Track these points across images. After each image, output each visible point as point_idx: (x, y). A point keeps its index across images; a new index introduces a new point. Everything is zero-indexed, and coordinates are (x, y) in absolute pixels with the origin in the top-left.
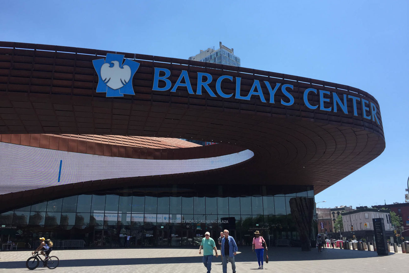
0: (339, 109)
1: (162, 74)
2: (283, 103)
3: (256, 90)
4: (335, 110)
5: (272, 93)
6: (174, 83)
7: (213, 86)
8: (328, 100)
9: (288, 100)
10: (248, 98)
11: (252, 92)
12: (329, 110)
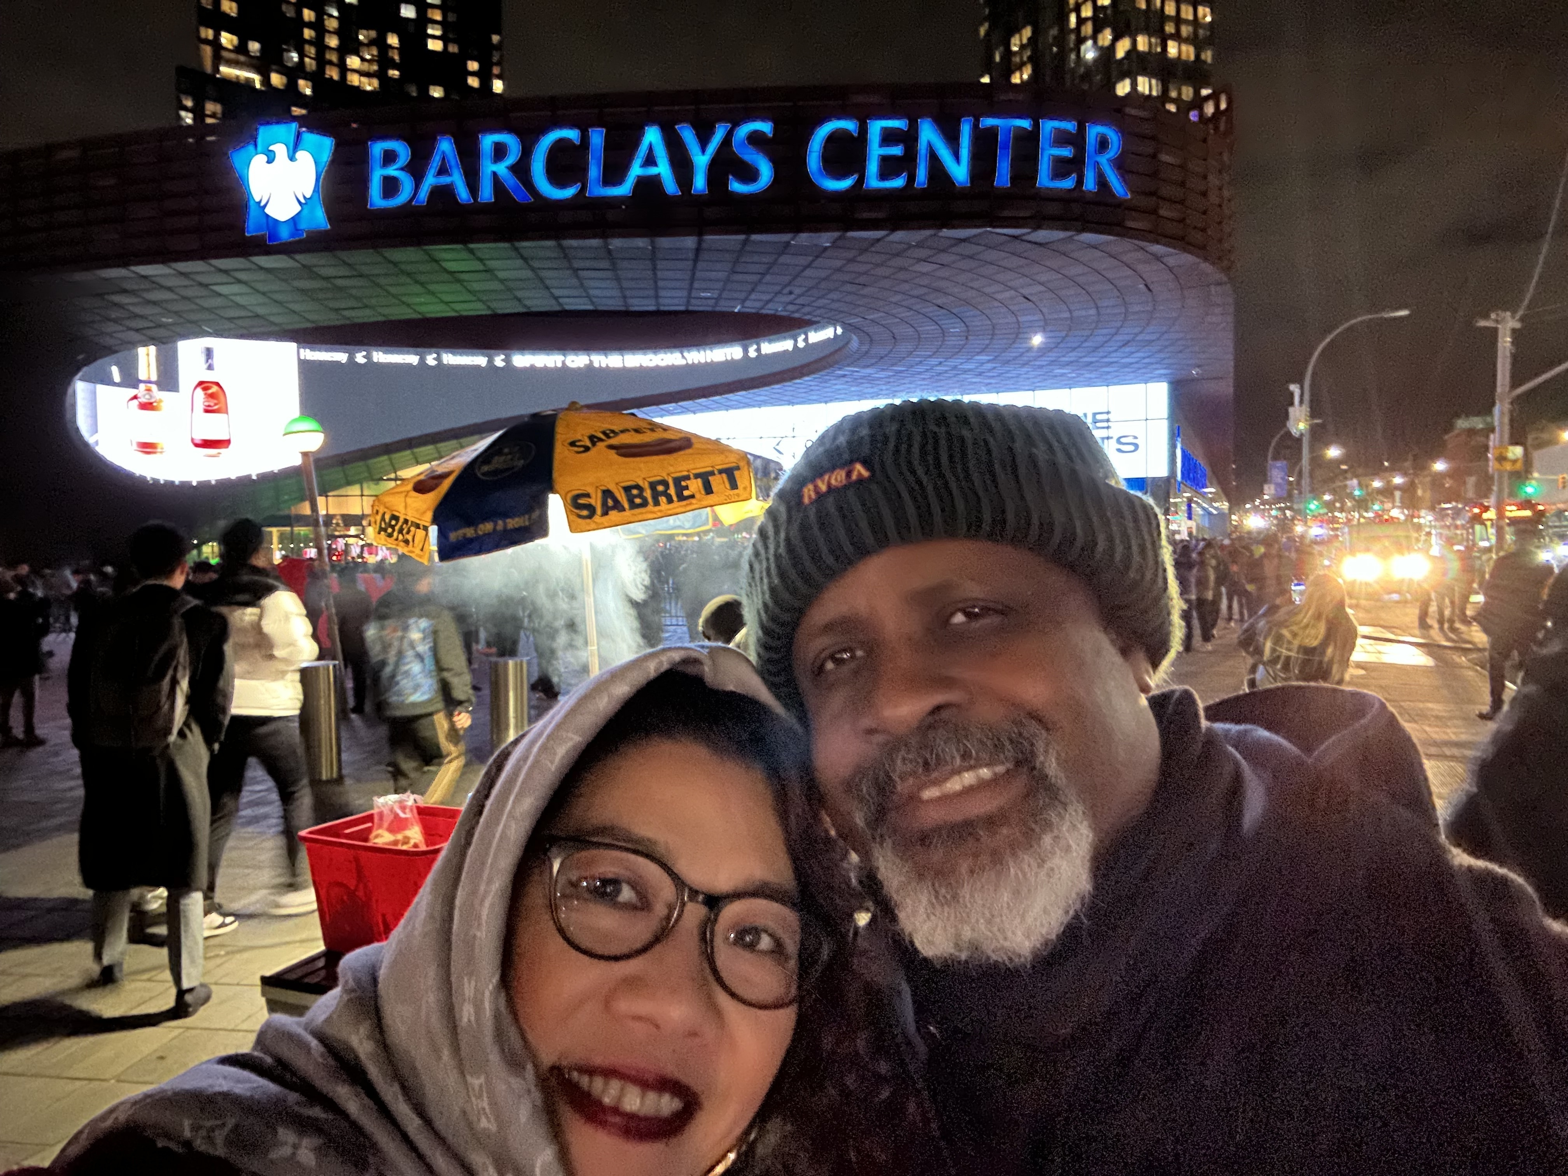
0: (937, 172)
1: (389, 158)
2: (736, 186)
3: (650, 160)
4: (921, 181)
5: (701, 160)
6: (418, 178)
7: (521, 169)
8: (898, 150)
9: (749, 174)
10: (624, 189)
11: (636, 170)
12: (899, 182)
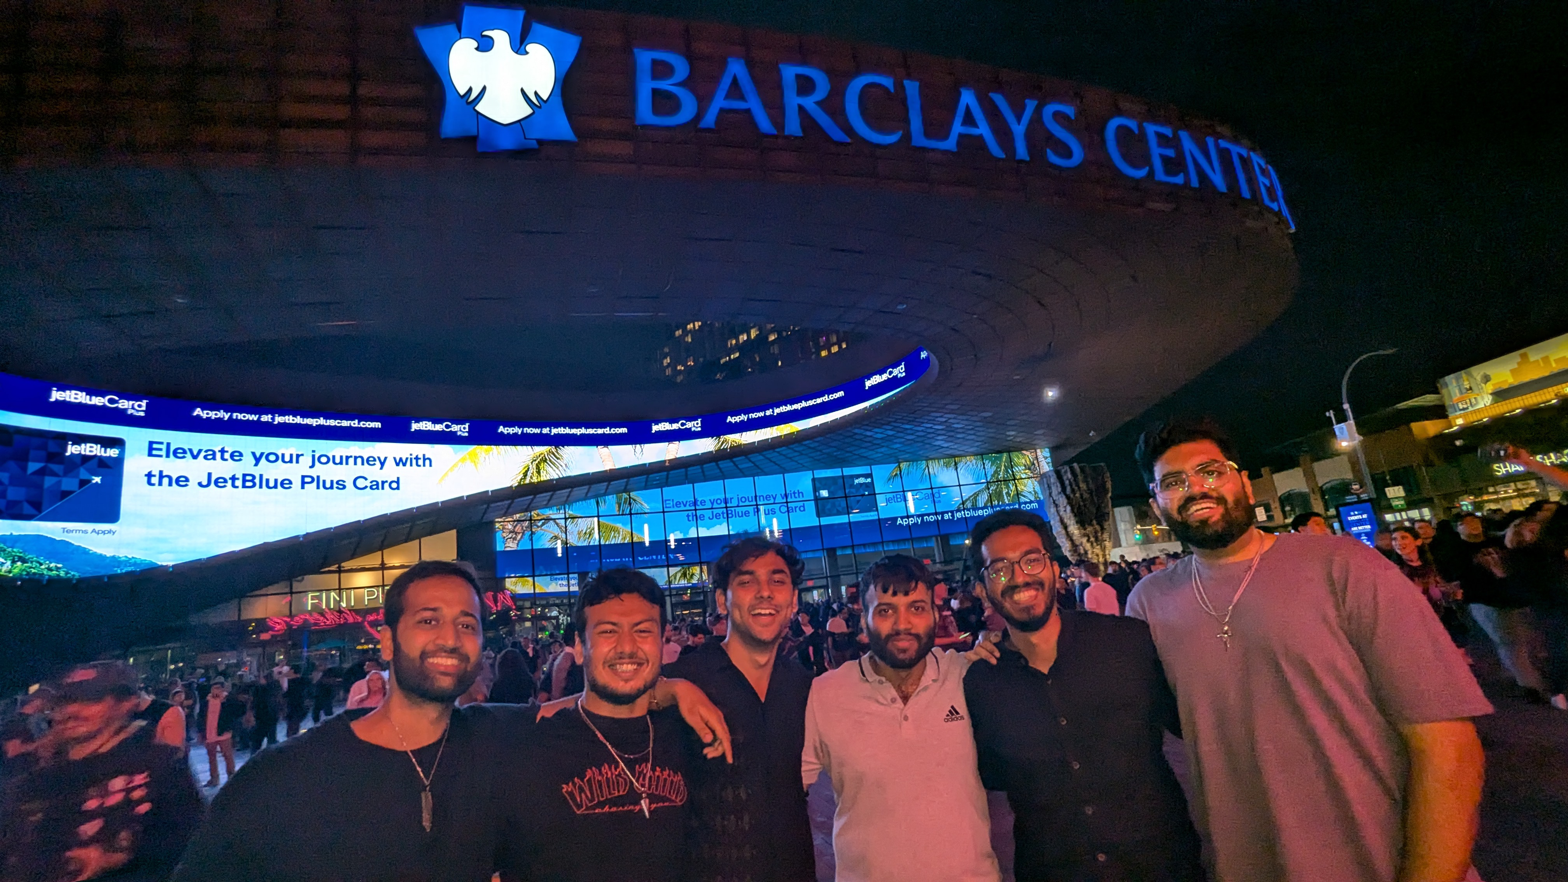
0: (1203, 176)
1: (661, 69)
2: (1054, 159)
3: (969, 119)
4: (1195, 183)
5: (1019, 130)
6: (702, 97)
8: (1171, 153)
9: (1065, 151)
10: (950, 144)
11: (958, 128)
12: (1179, 179)
